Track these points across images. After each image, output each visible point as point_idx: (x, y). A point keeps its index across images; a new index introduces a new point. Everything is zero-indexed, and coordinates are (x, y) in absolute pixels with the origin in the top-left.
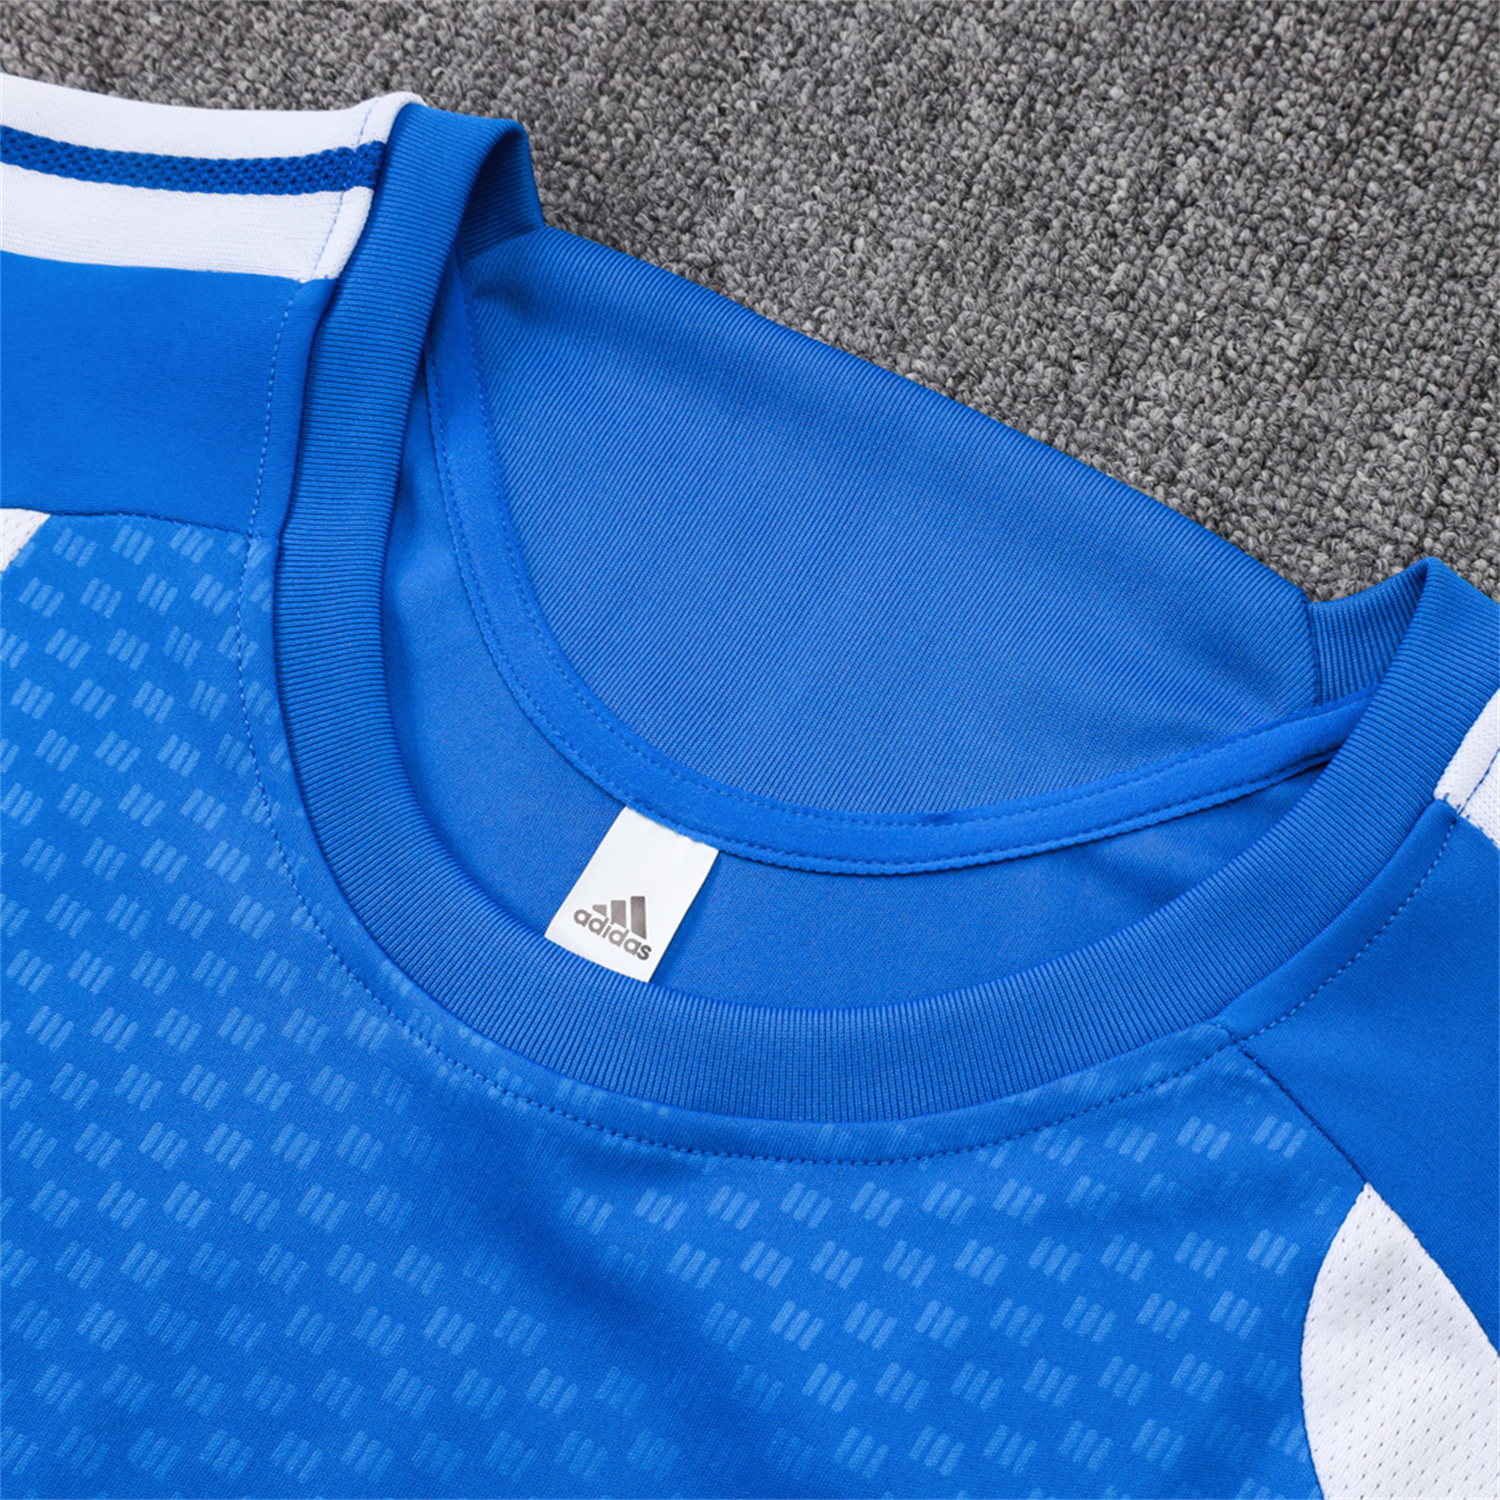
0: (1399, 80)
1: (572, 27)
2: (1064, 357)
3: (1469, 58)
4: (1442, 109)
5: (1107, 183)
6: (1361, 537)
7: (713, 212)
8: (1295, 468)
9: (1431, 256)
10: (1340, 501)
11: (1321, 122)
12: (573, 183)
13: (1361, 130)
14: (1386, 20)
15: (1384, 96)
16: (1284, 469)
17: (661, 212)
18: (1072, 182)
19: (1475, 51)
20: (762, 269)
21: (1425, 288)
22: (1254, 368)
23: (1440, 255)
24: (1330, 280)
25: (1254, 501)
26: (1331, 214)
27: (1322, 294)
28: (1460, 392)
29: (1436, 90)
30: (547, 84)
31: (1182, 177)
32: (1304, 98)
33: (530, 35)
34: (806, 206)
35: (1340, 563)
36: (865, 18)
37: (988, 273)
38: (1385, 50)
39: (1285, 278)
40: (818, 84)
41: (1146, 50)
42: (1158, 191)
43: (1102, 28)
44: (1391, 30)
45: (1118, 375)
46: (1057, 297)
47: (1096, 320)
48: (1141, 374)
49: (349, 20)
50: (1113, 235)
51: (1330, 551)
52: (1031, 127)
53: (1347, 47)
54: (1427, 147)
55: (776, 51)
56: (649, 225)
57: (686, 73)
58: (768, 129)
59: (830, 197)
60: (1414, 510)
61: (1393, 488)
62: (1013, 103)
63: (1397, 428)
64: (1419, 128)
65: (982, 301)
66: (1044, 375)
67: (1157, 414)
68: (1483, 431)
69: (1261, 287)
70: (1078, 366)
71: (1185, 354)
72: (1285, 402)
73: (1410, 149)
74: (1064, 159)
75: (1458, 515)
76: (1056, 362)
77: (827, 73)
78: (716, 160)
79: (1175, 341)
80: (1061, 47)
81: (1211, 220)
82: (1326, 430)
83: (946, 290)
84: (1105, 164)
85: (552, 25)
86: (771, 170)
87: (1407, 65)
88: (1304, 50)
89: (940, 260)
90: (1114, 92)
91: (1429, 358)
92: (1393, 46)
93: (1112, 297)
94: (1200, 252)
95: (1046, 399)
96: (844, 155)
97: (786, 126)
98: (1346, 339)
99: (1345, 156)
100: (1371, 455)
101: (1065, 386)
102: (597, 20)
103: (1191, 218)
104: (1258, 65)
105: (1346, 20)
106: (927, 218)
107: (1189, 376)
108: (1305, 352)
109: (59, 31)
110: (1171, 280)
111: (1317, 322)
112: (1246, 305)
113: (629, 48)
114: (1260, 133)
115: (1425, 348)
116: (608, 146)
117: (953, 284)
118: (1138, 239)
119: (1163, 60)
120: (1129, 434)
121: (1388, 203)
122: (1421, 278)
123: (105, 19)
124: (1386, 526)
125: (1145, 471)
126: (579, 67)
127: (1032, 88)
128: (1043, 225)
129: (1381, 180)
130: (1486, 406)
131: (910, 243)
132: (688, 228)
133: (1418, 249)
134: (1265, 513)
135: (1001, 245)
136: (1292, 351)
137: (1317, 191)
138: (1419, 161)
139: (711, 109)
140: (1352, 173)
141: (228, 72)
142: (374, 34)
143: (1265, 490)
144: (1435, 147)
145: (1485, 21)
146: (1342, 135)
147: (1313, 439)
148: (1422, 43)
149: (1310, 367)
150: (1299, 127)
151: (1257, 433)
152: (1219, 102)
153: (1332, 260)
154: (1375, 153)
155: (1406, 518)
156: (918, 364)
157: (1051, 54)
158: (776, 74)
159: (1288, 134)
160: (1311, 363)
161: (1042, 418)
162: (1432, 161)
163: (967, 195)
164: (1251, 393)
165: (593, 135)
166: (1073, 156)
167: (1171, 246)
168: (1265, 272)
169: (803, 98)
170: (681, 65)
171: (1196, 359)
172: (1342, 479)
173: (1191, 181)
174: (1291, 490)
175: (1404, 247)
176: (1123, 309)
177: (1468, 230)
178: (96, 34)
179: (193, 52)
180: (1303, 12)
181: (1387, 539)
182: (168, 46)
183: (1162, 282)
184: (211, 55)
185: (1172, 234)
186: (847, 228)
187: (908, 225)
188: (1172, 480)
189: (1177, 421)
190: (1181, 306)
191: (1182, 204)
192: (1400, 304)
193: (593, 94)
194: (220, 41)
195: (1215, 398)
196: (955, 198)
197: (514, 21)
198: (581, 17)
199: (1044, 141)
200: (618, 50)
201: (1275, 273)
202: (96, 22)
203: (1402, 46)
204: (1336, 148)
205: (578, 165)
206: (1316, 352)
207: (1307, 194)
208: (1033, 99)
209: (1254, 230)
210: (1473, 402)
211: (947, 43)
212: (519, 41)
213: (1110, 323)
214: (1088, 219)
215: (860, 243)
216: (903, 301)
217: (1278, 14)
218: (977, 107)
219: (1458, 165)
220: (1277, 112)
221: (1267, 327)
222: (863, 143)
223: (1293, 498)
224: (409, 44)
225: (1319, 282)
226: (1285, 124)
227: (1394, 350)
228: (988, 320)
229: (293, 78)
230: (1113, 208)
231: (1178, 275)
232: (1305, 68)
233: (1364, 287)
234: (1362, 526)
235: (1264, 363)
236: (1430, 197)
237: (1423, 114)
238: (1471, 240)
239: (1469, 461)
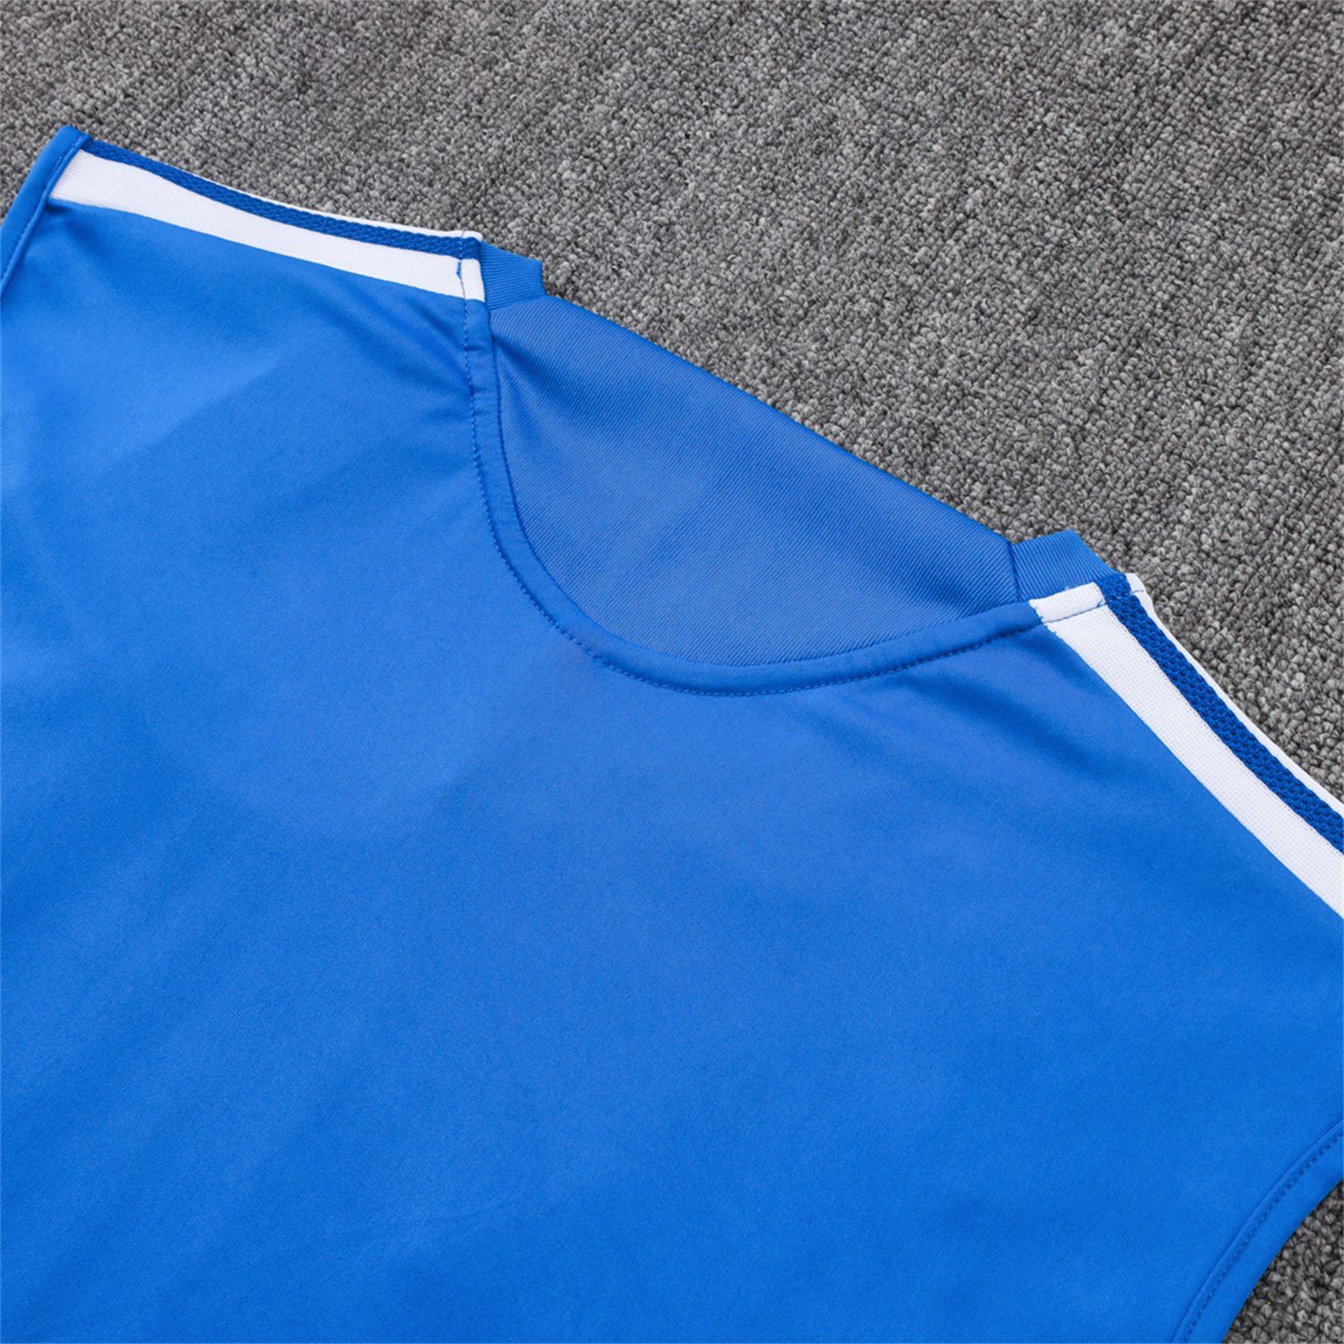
0: (1118, 157)
1: (601, 78)
2: (879, 297)
3: (1165, 148)
4: (1142, 177)
5: (922, 199)
6: (1047, 419)
7: (673, 194)
8: (1013, 375)
9: (1120, 263)
10: (1038, 397)
11: (1063, 177)
12: (589, 169)
13: (1087, 183)
14: (1116, 120)
15: (1107, 164)
16: (1006, 375)
17: (641, 191)
18: (900, 197)
19: (1170, 145)
20: (699, 230)
21: (1113, 281)
22: (997, 315)
23: (1126, 262)
24: (1053, 269)
25: (984, 391)
26: (1060, 231)
27: (1047, 277)
28: (1124, 342)
29: (1141, 165)
30: (580, 110)
31: (970, 201)
32: (1055, 162)
33: (574, 80)
34: (732, 196)
35: (1031, 432)
36: (785, 89)
37: (838, 246)
38: (1111, 138)
39: (1024, 265)
40: (750, 125)
41: (960, 124)
42: (954, 208)
43: (934, 109)
44: (1118, 127)
45: (911, 311)
46: (880, 263)
47: (903, 278)
48: (925, 312)
49: (462, 62)
50: (921, 230)
51: (1026, 425)
52: (880, 164)
53: (1088, 135)
54: (1129, 198)
55: (727, 104)
56: (633, 198)
57: (668, 112)
58: (714, 149)
59: (747, 192)
60: (1084, 408)
61: (1072, 393)
62: (870, 148)
63: (1081, 359)
64: (1126, 186)
65: (833, 260)
66: (865, 307)
67: (932, 336)
68: (1135, 366)
69: (1008, 269)
70: (887, 304)
71: (955, 303)
72: (1013, 337)
73: (1118, 199)
74: (897, 184)
75: (1110, 412)
76: (874, 300)
77: (756, 120)
78: (680, 164)
79: (950, 295)
80: (906, 118)
81: (984, 228)
82: (1037, 356)
83: (812, 252)
84: (923, 189)
85: (588, 75)
86: (713, 173)
87: (1124, 147)
88: (1061, 133)
89: (811, 234)
90: (935, 147)
91: (1108, 321)
92: (1117, 138)
93: (914, 266)
94: (974, 246)
95: (864, 320)
96: (760, 168)
97: (726, 148)
98: (1057, 304)
99: (1076, 198)
100: (1062, 373)
101: (877, 314)
102: (617, 75)
103: (971, 226)
104: (1029, 140)
105: (1091, 118)
106: (806, 210)
107: (956, 316)
108: (1028, 309)
109: (281, 52)
110: (953, 260)
111: (1041, 293)
112: (998, 279)
113: (635, 94)
114: (1024, 181)
115: (1107, 316)
116: (613, 150)
117: (817, 248)
118: (936, 234)
119: (970, 131)
120: (912, 345)
121: (1099, 229)
122: (1111, 274)
123: (310, 46)
124: (1064, 414)
125: (919, 367)
126: (601, 102)
127: (884, 140)
128: (878, 220)
129: (1096, 215)
130: (1139, 351)
131: (793, 223)
132: (657, 202)
133: (1113, 257)
134: (989, 398)
135: (850, 230)
136: (1022, 308)
137: (1054, 217)
138: (1122, 206)
139: (681, 134)
140: (1078, 209)
141: (383, 85)
142: (476, 71)
143: (992, 385)
144: (1134, 199)
145: (1180, 126)
146: (1075, 186)
147: (1027, 360)
148: (1136, 137)
149: (1031, 319)
150: (1049, 178)
151: (992, 352)
152: (1001, 159)
153: (1056, 258)
154: (1095, 198)
155: (1077, 410)
156: (788, 292)
157: (899, 121)
158: (724, 117)
159: (1041, 182)
160: (1034, 316)
161: (860, 331)
162: (1130, 207)
163: (833, 198)
164: (992, 329)
165: (605, 142)
166: (904, 183)
167: (957, 241)
168: (1013, 261)
169: (739, 133)
170: (665, 106)
171: (961, 306)
172: (1042, 385)
173: (976, 203)
174: (1009, 387)
175: (1104, 255)
176: (920, 274)
177: (1147, 249)
178: (304, 56)
179: (363, 72)
180: (1063, 111)
181: (1064, 422)
182: (347, 67)
183: (948, 261)
184: (373, 75)
185: (958, 233)
186: (756, 211)
187: (794, 212)
188: (935, 374)
189: (944, 341)
190: (957, 275)
191: (968, 217)
192: (1096, 288)
193: (607, 119)
194: (380, 67)
195: (969, 330)
196: (825, 199)
197: (565, 71)
198: (607, 72)
199: (887, 171)
200: (627, 94)
201: (1019, 261)
202: (305, 48)
203: (1123, 137)
204: (1072, 195)
205: (593, 159)
206: (1037, 311)
207: (1047, 218)
208: (883, 147)
209: (1011, 236)
210: (1131, 349)
211: (834, 109)
212: (566, 83)
213: (911, 281)
214: (907, 220)
215: (762, 220)
216: (784, 256)
217: (1047, 111)
218: (848, 148)
219: (1147, 211)
220: (1037, 169)
221: (1008, 293)
222: (774, 162)
223: (1009, 393)
224: (497, 79)
225: (1047, 270)
226: (1041, 176)
227: (1088, 314)
228: (835, 271)
229: (423, 93)
230: (924, 215)
231: (958, 258)
232: (1059, 144)
233: (1074, 276)
234: (1049, 412)
235: (1004, 312)
236: (1126, 228)
237: (1129, 178)
238: (1148, 255)
239: (1122, 382)
